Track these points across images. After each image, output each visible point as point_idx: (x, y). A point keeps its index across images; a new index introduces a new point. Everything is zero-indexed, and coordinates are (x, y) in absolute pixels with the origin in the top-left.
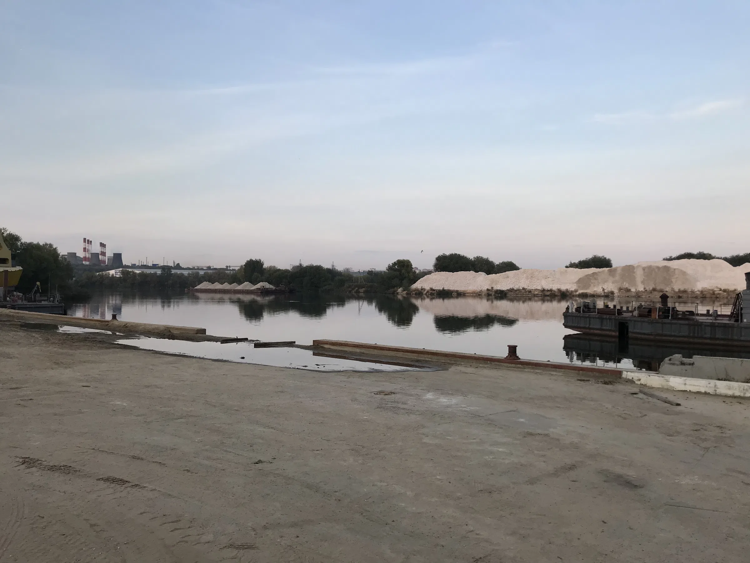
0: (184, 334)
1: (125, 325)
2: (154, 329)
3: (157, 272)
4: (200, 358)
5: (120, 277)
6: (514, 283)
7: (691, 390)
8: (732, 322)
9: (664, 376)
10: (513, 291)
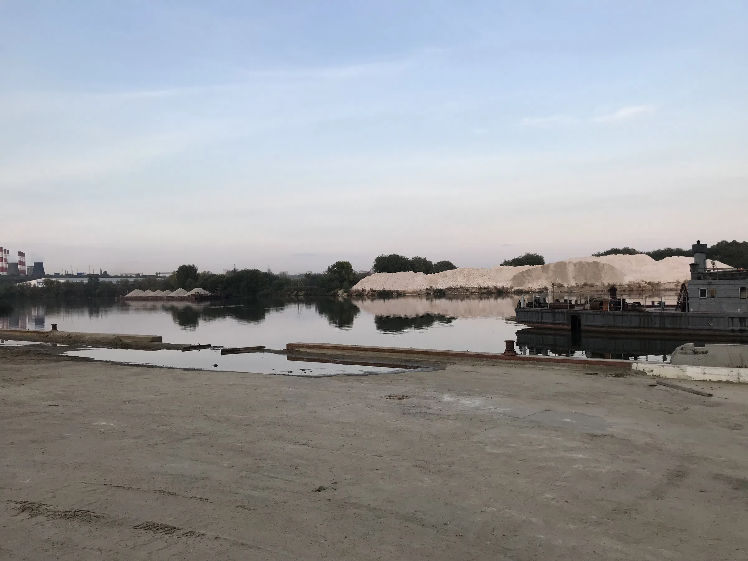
0: (137, 343)
1: (68, 336)
2: (102, 339)
3: (83, 281)
4: (167, 367)
5: (43, 287)
6: (452, 282)
7: (711, 380)
8: (679, 312)
9: (680, 366)
10: (451, 289)
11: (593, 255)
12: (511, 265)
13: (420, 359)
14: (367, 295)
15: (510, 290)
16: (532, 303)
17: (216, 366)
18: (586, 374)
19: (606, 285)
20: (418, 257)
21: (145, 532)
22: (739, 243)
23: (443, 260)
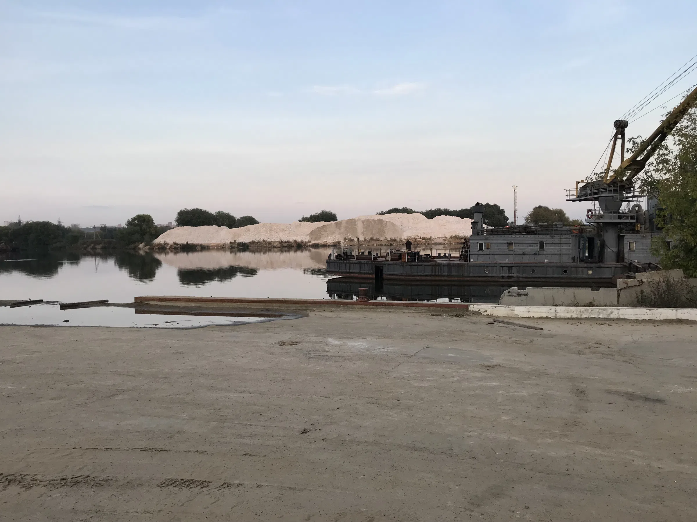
4: (9, 325)
6: (255, 236)
7: (534, 316)
8: (462, 262)
9: (509, 306)
10: (254, 243)
11: (377, 214)
12: (309, 222)
13: (279, 308)
14: (169, 249)
15: (308, 244)
16: (340, 255)
17: (67, 321)
18: (432, 315)
19: (389, 239)
20: (221, 211)
21: (176, 489)
22: (491, 205)
23: (246, 215)
